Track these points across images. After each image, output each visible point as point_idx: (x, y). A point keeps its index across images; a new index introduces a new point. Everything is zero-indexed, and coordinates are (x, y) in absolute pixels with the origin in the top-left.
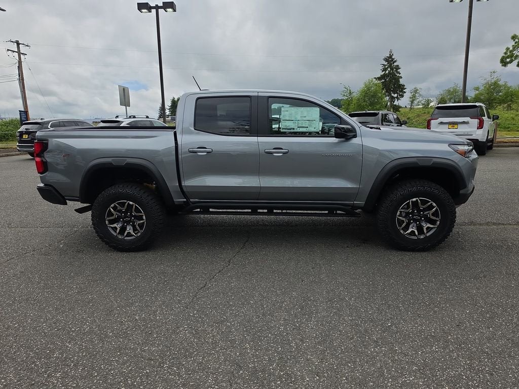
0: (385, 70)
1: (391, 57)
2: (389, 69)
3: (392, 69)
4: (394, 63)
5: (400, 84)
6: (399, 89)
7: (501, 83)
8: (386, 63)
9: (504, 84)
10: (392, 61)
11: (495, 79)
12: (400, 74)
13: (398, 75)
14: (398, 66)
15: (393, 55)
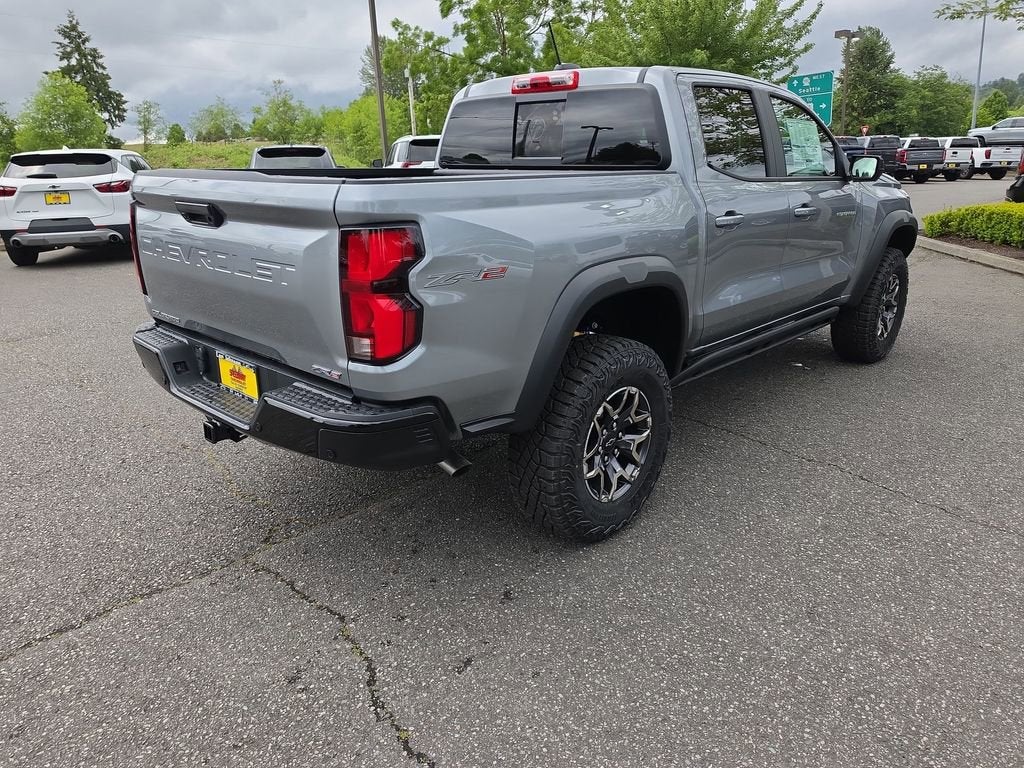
0: (66, 56)
1: (74, 28)
2: (76, 55)
3: (83, 55)
4: (84, 42)
5: (111, 93)
6: (111, 102)
7: (293, 103)
8: (67, 41)
9: (298, 104)
10: (80, 37)
11: (283, 95)
12: (104, 68)
13: (100, 71)
14: (95, 50)
15: (77, 23)
